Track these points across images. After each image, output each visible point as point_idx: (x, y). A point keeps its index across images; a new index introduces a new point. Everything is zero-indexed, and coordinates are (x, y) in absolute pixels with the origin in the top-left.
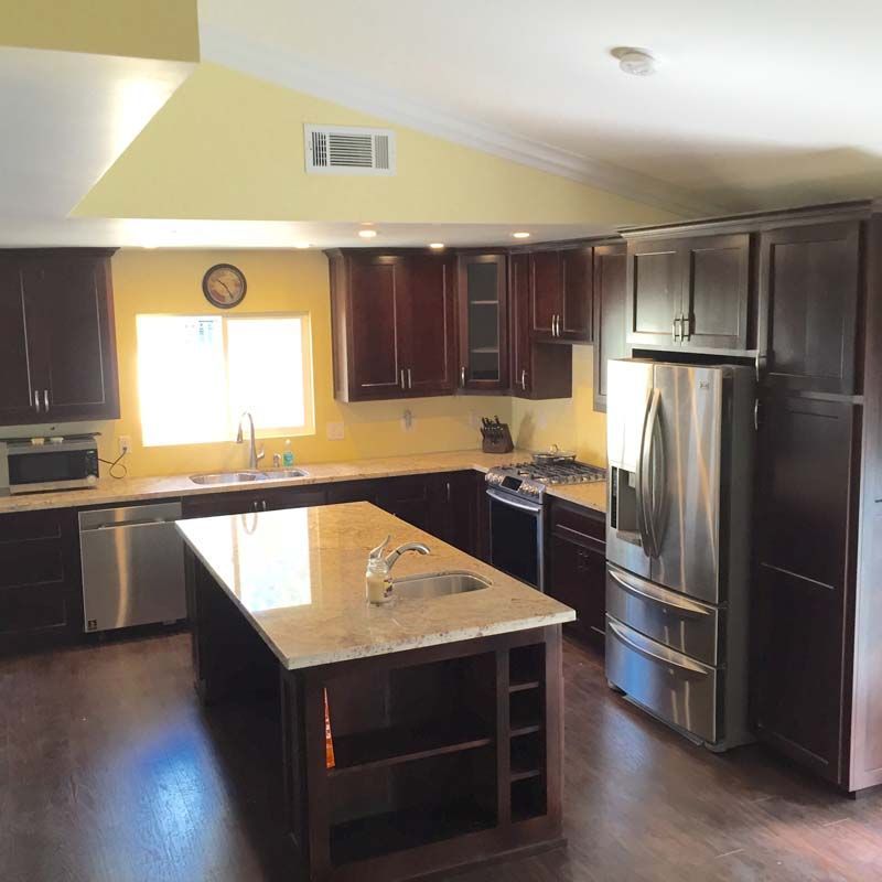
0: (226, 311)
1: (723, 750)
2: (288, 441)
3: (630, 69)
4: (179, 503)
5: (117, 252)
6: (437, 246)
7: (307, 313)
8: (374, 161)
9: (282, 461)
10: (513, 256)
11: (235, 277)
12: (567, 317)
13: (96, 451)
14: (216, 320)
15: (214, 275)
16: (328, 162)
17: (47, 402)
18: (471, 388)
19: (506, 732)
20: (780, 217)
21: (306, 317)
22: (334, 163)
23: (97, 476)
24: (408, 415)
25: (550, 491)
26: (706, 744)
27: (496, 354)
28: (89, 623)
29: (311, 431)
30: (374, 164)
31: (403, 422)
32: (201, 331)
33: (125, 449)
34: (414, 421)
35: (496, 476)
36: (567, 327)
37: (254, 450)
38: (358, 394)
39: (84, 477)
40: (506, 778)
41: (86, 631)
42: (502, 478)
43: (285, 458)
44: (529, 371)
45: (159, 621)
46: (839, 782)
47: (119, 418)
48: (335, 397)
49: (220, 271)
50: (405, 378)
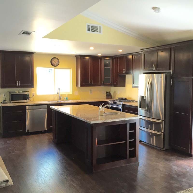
0: (55, 67)
1: (165, 150)
2: (67, 95)
3: (156, 11)
4: (47, 105)
5: (35, 53)
6: (100, 55)
7: (71, 68)
8: (99, 31)
9: (65, 99)
10: (114, 58)
11: (57, 60)
12: (126, 69)
13: (29, 94)
14: (53, 69)
15: (53, 60)
16: (90, 31)
17: (19, 84)
18: (104, 85)
19: (129, 140)
20: (177, 44)
21: (71, 69)
22: (92, 31)
23: (29, 100)
24: (91, 91)
25: (124, 103)
26: (161, 149)
27: (110, 78)
28: (27, 130)
29: (71, 93)
30: (99, 32)
31: (90, 92)
32: (50, 71)
33: (33, 95)
34: (92, 92)
35: (111, 102)
36: (126, 71)
37: (60, 96)
38: (82, 85)
39: (26, 100)
40: (129, 149)
41: (27, 132)
42: (112, 102)
43: (66, 98)
44: (117, 81)
45: (41, 130)
46: (189, 153)
47: (34, 88)
48: (76, 86)
49: (54, 59)
50: (91, 82)
